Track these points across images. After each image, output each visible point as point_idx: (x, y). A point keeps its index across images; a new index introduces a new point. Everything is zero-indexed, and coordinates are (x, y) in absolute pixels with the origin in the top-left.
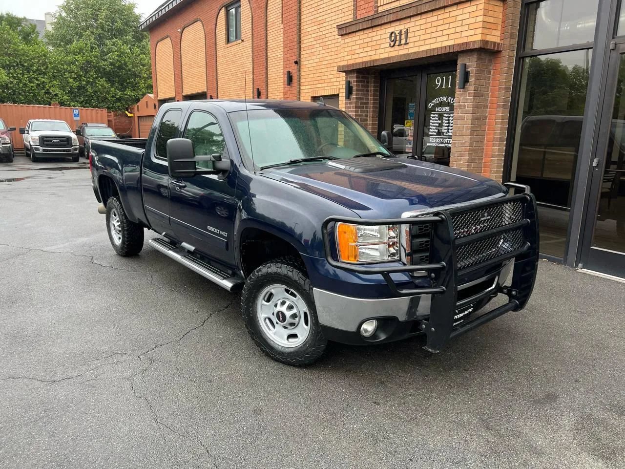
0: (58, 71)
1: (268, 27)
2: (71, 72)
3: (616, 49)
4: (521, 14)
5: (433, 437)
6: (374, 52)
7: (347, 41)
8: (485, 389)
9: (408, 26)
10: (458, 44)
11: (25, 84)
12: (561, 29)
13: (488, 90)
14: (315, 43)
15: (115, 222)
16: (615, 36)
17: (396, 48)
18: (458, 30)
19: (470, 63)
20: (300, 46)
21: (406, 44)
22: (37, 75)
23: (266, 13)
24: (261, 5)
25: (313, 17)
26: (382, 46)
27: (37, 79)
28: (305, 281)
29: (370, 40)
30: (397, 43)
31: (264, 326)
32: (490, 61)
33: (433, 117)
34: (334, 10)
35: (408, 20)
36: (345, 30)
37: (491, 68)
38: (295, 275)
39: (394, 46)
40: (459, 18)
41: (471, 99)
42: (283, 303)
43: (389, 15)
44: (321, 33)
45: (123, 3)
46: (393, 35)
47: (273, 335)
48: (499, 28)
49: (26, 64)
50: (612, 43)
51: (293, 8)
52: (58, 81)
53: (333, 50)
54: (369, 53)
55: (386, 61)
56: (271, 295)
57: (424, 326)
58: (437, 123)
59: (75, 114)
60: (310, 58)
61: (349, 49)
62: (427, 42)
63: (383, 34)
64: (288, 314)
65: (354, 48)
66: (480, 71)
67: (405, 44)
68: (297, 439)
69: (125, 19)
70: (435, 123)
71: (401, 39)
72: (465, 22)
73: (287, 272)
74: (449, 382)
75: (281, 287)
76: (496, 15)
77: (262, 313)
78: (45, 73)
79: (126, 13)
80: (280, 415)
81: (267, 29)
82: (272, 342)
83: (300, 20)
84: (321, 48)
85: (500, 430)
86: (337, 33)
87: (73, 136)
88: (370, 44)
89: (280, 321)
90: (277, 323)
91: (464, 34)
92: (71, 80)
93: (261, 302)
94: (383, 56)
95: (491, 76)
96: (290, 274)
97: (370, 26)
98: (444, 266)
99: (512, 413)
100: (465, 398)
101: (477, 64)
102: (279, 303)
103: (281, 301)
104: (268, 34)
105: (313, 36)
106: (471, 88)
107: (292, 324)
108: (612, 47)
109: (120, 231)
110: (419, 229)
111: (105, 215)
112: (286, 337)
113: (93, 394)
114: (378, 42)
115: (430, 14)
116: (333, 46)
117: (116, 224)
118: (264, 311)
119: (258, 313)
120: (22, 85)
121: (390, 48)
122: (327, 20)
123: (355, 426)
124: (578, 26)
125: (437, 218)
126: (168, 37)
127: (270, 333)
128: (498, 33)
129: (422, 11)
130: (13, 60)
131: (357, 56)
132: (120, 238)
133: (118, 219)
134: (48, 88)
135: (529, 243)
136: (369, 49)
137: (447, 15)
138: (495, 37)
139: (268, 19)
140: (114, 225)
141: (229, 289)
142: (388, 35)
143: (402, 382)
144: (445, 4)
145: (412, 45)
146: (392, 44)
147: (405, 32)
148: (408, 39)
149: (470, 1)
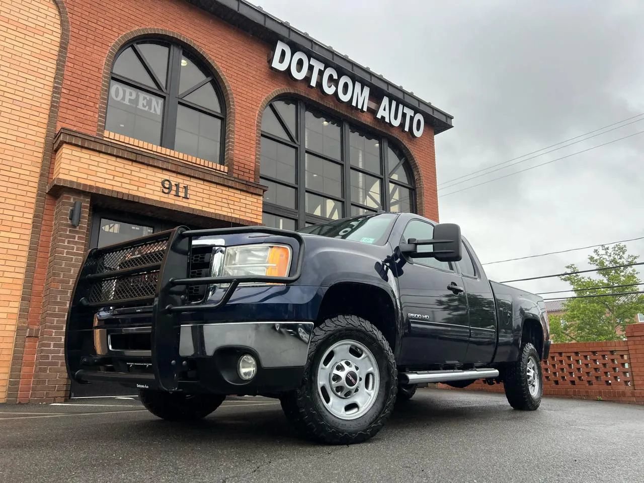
9: (187, 183)
18: (242, 209)
21: (185, 198)
35: (187, 178)
39: (168, 193)
46: (167, 183)
54: (126, 186)
67: (183, 197)
71: (178, 191)
72: (248, 206)
88: (127, 176)
91: (248, 214)
94: (150, 197)
114: (143, 181)
121: (161, 193)
129: (209, 179)
136: (126, 181)
137: (232, 194)
144: (233, 185)
145: (194, 202)
146: (166, 191)
147: (184, 187)
148: (188, 195)
149: (252, 193)
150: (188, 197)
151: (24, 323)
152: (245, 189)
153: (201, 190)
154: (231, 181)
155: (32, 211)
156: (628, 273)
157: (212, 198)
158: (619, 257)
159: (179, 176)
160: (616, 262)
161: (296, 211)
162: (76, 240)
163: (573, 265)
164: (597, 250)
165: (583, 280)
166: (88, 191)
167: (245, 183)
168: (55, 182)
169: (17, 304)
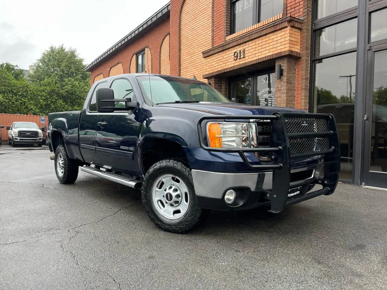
0: (35, 96)
1: (161, 63)
2: (41, 96)
3: (371, 49)
4: (311, 36)
5: (280, 268)
6: (224, 65)
7: (208, 60)
8: (314, 243)
9: (244, 47)
10: (275, 54)
11: (13, 103)
12: (336, 45)
13: (295, 80)
14: (189, 65)
15: (61, 161)
16: (369, 42)
17: (238, 60)
18: (275, 46)
19: (283, 64)
20: (180, 68)
21: (243, 58)
22: (21, 97)
23: (160, 55)
24: (157, 51)
25: (188, 51)
26: (229, 61)
27: (21, 100)
28: (185, 169)
29: (222, 58)
30: (239, 58)
31: (157, 206)
32: (295, 63)
33: (261, 101)
34: (200, 46)
35: (245, 44)
36: (207, 54)
37: (296, 67)
38: (179, 166)
39: (236, 60)
40: (275, 40)
41: (285, 85)
42: (171, 188)
43: (233, 43)
44: (193, 59)
45: (76, 59)
46: (236, 53)
47: (163, 212)
48: (299, 44)
49: (15, 91)
50: (368, 46)
51: (176, 47)
52: (33, 101)
53: (200, 68)
54: (222, 66)
55: (233, 68)
56: (163, 183)
57: (268, 195)
58: (265, 104)
59: (42, 120)
60: (186, 74)
61: (210, 64)
62: (257, 55)
63: (230, 54)
64: (174, 194)
65: (212, 64)
66: (289, 69)
68: (181, 272)
69: (76, 67)
70: (263, 104)
71: (240, 55)
72: (278, 42)
73: (174, 164)
74: (288, 239)
75: (169, 176)
76: (297, 37)
77: (156, 198)
78: (26, 97)
79: (77, 64)
80: (168, 259)
81: (160, 64)
82: (162, 217)
83: (180, 53)
84: (193, 68)
85: (329, 264)
86: (202, 56)
87: (40, 131)
88: (222, 60)
89: (168, 200)
90: (166, 203)
91: (278, 48)
92: (41, 101)
93: (155, 189)
94: (230, 66)
95: (296, 72)
96: (175, 165)
97: (222, 50)
98: (280, 149)
99: (335, 255)
100: (300, 247)
101: (287, 64)
102: (167, 188)
103: (169, 186)
104: (161, 67)
105: (188, 61)
106: (285, 79)
107: (177, 202)
108: (368, 48)
109: (63, 167)
110: (262, 129)
111: (54, 160)
112: (172, 213)
113: (33, 250)
114: (227, 59)
115: (258, 40)
116: (200, 66)
117: (61, 162)
118: (157, 195)
119: (153, 197)
120: (11, 103)
121: (234, 61)
122: (196, 52)
123: (223, 264)
124: (346, 42)
125: (274, 116)
126: (101, 74)
127: (161, 211)
128: (299, 47)
129: (253, 38)
130: (7, 88)
131: (214, 68)
132: (62, 172)
133: (62, 159)
134: (27, 105)
135: (333, 147)
136: (222, 63)
137: (268, 39)
138: (297, 49)
139: (161, 58)
140: (59, 163)
141: (133, 187)
142: (233, 54)
143: (255, 240)
144: (266, 32)
145: (247, 58)
147: (243, 51)
148: (245, 55)
153: (251, 48)
157: (256, 49)
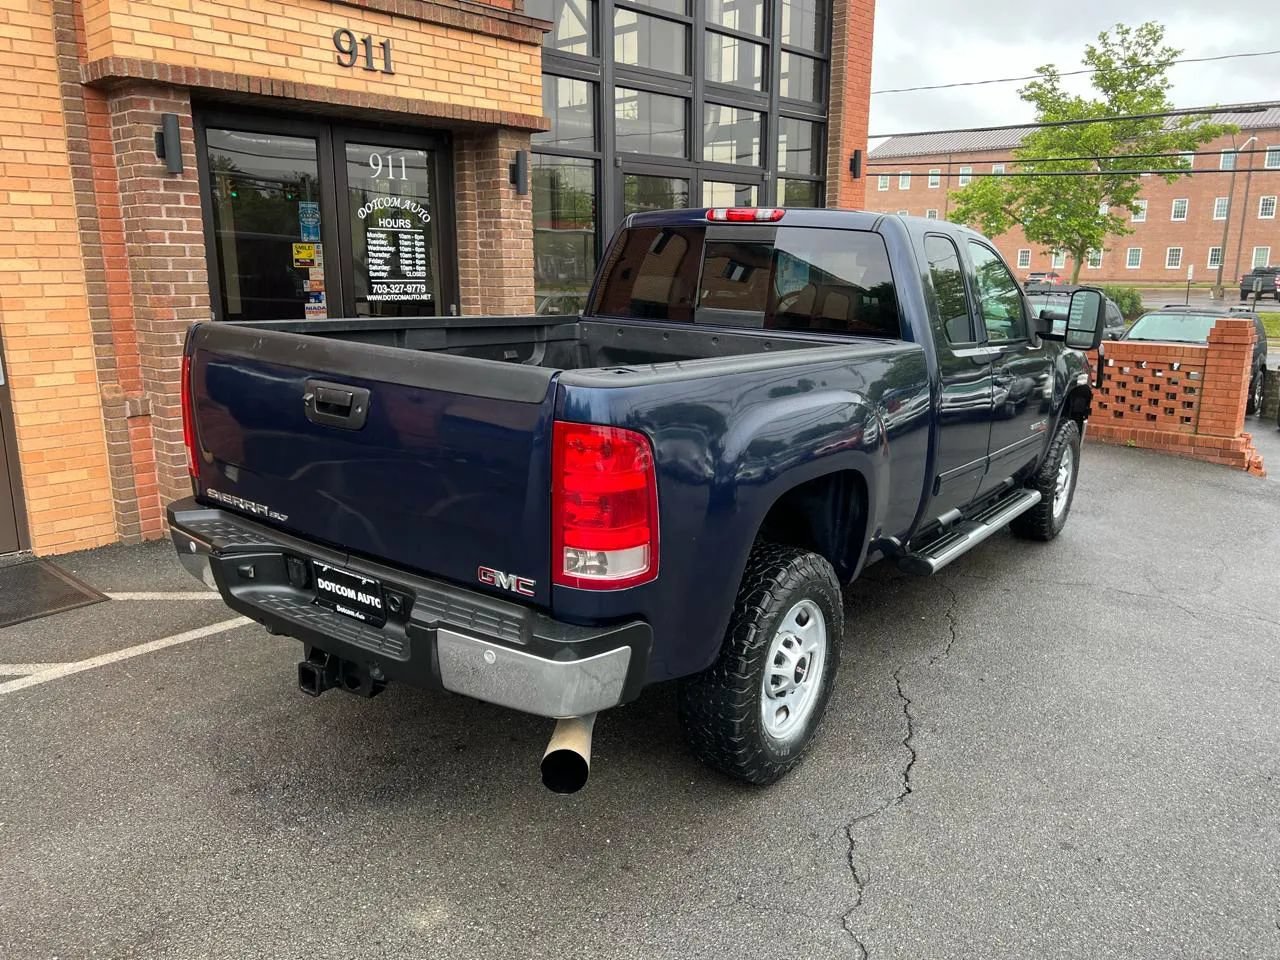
6: (280, 60)
9: (386, 32)
18: (502, 85)
21: (388, 72)
26: (310, 53)
29: (257, 18)
33: (373, 239)
35: (388, 20)
39: (350, 65)
40: (502, 65)
46: (345, 37)
54: (262, 57)
58: (387, 252)
63: (308, 21)
67: (383, 72)
71: (370, 56)
88: (258, 31)
91: (513, 97)
94: (312, 79)
114: (294, 38)
121: (337, 66)
129: (433, 19)
136: (255, 43)
142: (331, 32)
144: (482, 28)
145: (404, 81)
146: (346, 59)
147: (381, 44)
148: (392, 63)
149: (520, 42)
150: (393, 70)
151: (116, 392)
152: (506, 34)
153: (416, 49)
154: (477, 18)
155: (61, 133)
156: (1152, 85)
157: (440, 65)
158: (1144, 51)
159: (367, 16)
160: (1137, 62)
161: (596, 60)
162: (182, 205)
163: (1051, 66)
164: (1105, 34)
165: (1063, 99)
166: (184, 83)
167: (505, 17)
168: (112, 70)
169: (88, 352)
